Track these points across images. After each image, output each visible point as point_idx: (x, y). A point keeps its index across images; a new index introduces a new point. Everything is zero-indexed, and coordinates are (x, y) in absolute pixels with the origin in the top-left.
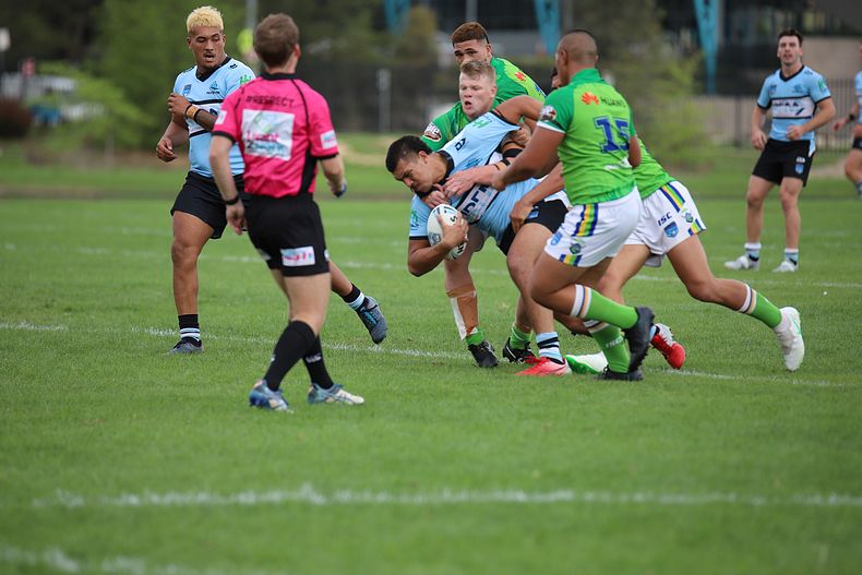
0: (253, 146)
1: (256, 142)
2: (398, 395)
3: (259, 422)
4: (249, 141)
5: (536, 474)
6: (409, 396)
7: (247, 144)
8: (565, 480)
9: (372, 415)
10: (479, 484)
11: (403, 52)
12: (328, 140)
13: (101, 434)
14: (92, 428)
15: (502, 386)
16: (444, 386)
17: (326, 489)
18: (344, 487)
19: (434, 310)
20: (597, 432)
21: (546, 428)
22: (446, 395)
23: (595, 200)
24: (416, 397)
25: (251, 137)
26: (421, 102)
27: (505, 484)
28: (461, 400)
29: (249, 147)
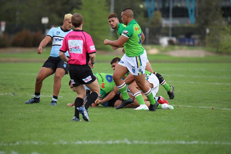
0: (72, 50)
1: (73, 49)
2: (151, 115)
3: (113, 122)
4: (71, 48)
5: (188, 136)
6: (153, 115)
7: (70, 50)
8: (196, 138)
9: (144, 120)
10: (172, 139)
11: (152, 23)
12: (92, 48)
13: (71, 125)
14: (69, 123)
15: (178, 113)
16: (163, 113)
17: (131, 140)
18: (136, 140)
19: (160, 92)
20: (205, 125)
21: (190, 124)
22: (163, 115)
23: (139, 55)
24: (156, 115)
25: (71, 47)
26: (157, 36)
27: (179, 139)
28: (168, 116)
29: (71, 50)
